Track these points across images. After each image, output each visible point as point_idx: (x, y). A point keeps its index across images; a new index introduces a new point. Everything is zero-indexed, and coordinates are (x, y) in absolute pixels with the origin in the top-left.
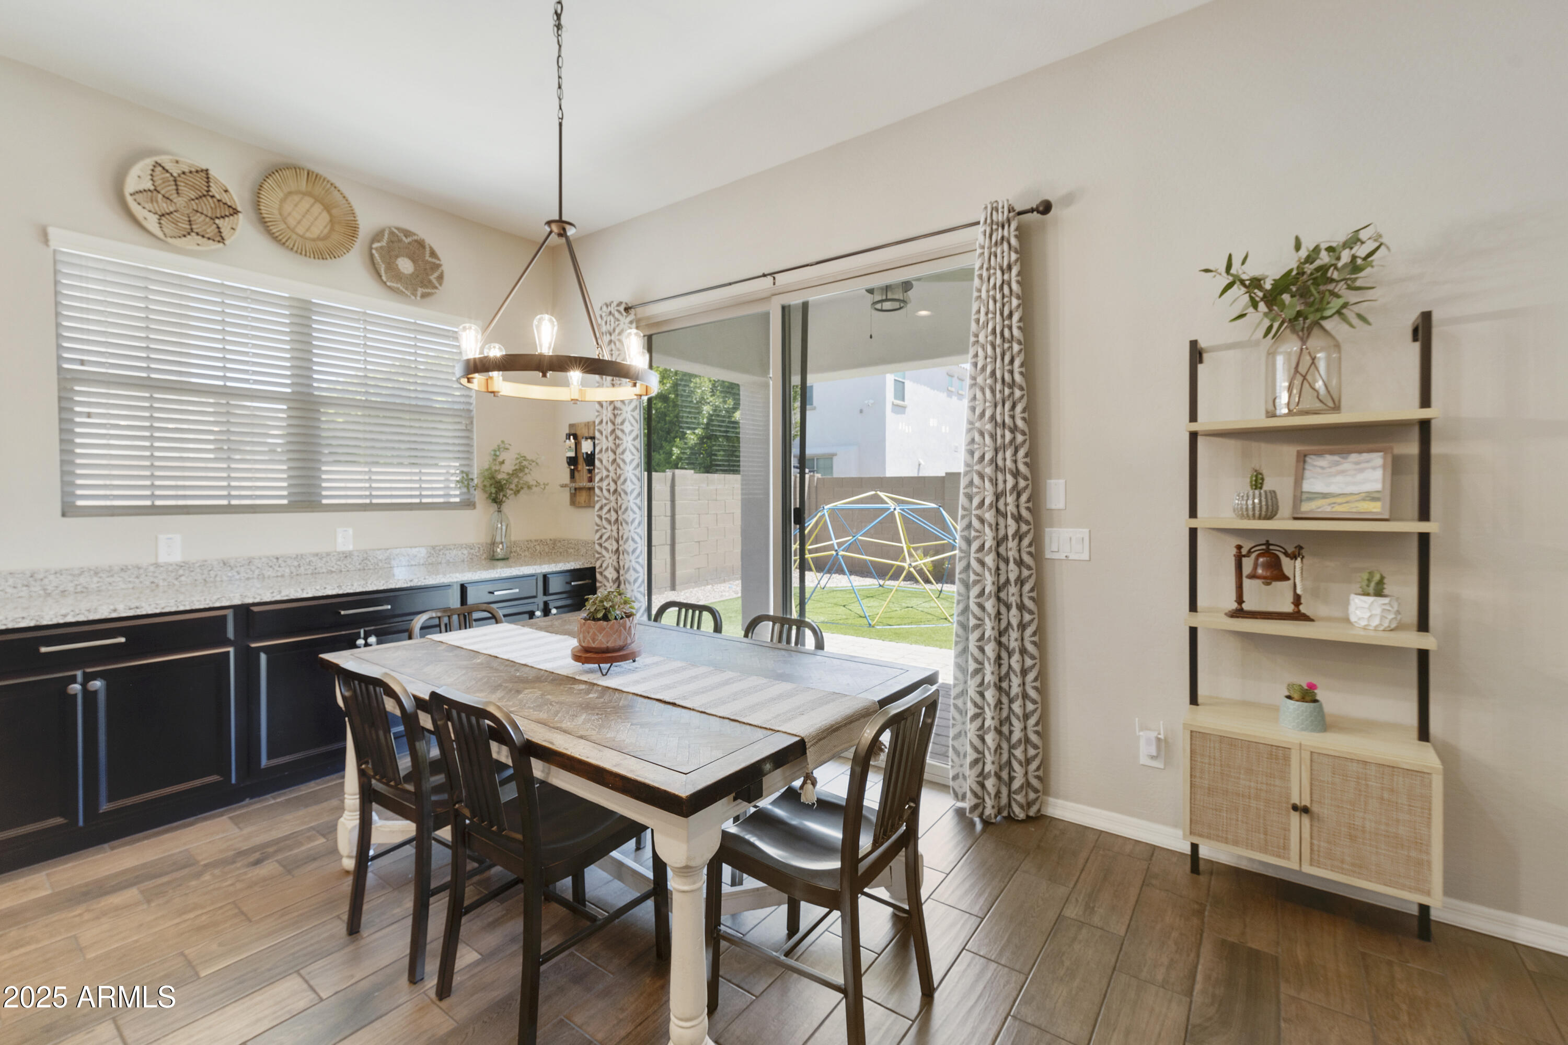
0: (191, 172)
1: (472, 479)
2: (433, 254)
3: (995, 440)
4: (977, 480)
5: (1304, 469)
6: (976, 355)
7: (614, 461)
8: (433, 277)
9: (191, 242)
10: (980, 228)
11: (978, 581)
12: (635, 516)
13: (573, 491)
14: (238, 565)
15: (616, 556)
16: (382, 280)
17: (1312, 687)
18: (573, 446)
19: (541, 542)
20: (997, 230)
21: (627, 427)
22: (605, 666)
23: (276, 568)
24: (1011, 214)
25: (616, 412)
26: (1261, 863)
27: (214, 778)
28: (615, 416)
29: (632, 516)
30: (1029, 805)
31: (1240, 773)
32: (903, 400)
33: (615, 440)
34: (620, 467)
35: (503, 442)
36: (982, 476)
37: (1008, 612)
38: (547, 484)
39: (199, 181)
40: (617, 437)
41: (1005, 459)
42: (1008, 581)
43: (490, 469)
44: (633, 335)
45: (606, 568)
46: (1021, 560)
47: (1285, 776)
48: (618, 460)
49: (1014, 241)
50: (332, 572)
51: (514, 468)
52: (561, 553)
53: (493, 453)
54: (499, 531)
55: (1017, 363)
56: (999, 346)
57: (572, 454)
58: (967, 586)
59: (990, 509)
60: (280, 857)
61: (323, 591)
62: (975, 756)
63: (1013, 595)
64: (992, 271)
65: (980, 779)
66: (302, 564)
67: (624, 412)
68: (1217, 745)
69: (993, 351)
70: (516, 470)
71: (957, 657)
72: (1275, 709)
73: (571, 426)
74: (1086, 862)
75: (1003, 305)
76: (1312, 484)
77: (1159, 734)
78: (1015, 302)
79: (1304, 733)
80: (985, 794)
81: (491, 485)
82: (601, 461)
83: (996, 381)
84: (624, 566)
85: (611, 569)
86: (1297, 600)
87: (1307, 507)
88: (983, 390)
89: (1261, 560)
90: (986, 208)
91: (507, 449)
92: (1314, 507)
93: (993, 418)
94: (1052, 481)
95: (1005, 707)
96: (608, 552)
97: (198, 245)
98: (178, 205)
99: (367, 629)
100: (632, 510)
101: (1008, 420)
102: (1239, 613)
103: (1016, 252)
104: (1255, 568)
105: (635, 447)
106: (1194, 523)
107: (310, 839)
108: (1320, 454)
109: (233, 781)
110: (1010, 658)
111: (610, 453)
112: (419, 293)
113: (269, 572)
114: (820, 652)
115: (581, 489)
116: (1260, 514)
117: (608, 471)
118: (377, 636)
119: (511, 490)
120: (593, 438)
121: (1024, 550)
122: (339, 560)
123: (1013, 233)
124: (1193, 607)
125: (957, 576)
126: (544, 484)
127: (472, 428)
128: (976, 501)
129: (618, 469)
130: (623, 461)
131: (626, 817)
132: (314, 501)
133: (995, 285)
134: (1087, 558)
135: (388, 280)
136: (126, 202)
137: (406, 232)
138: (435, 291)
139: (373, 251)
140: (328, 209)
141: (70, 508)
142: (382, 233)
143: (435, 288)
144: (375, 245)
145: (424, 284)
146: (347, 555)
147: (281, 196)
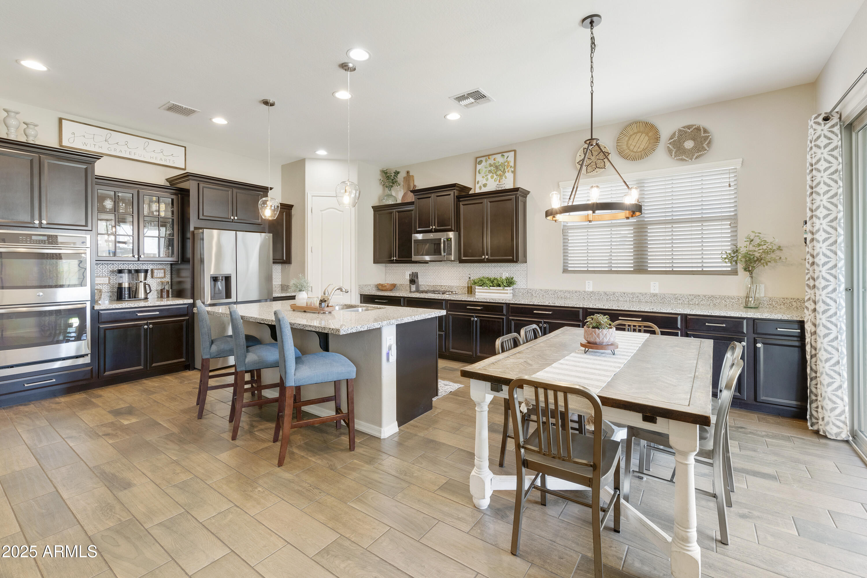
8: (705, 144)
16: (673, 158)
50: (647, 302)
66: (634, 297)
97: (597, 172)
98: (593, 160)
112: (695, 157)
122: (651, 297)
132: (644, 269)
135: (675, 157)
136: (576, 166)
137: (689, 127)
138: (705, 152)
139: (669, 145)
140: (647, 134)
141: (565, 271)
142: (674, 134)
143: (706, 150)
144: (670, 141)
145: (699, 150)
146: (655, 295)
147: (627, 139)
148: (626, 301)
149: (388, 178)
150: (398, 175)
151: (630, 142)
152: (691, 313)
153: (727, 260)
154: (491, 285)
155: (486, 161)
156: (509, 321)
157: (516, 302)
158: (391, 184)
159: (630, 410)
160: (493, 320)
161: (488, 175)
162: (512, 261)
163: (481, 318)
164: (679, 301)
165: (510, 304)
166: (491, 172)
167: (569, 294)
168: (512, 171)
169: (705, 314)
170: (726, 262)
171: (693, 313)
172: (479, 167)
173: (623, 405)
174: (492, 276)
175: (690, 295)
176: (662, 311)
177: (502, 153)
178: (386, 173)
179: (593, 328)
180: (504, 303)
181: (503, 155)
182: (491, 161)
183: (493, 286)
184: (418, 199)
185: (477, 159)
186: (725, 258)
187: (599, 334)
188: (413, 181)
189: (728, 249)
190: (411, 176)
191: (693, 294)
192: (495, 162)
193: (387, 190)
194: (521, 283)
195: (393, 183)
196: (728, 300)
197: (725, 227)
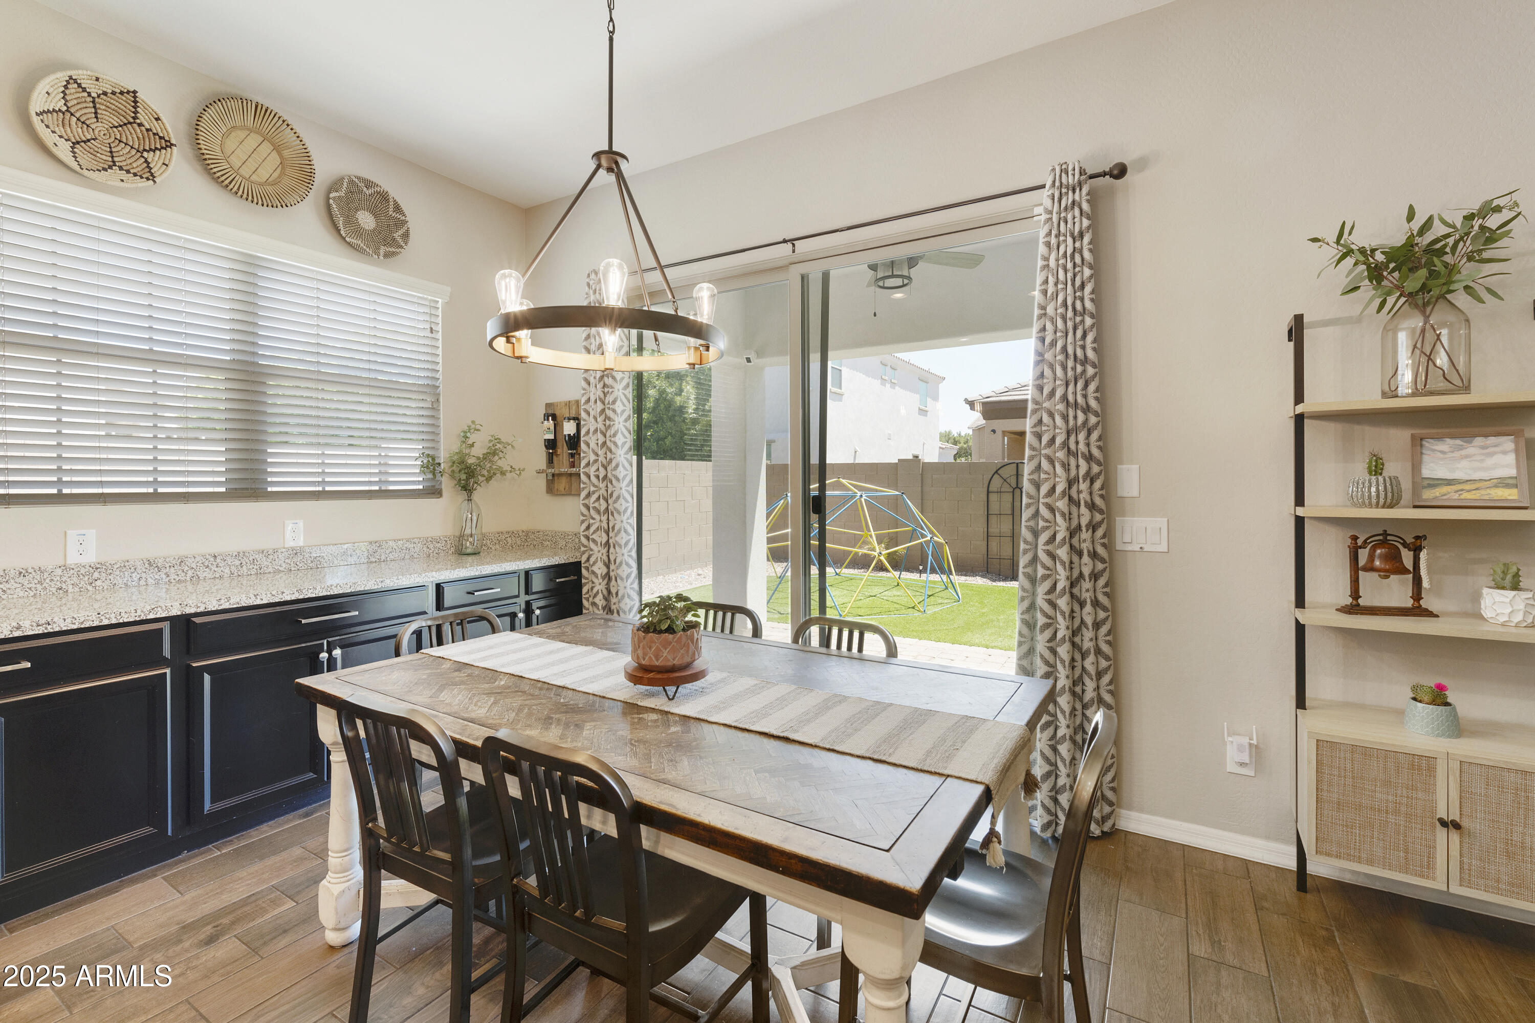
0: (114, 93)
1: (439, 464)
2: (397, 208)
3: (1067, 422)
4: (1045, 465)
5: (1422, 453)
6: (1044, 329)
7: (604, 443)
8: (397, 235)
9: (113, 177)
10: (1046, 192)
11: (1049, 576)
12: (628, 505)
13: (550, 478)
14: (167, 566)
15: (606, 549)
16: (341, 235)
17: (1441, 688)
18: (552, 428)
19: (512, 534)
20: (1067, 193)
21: (619, 407)
22: (671, 690)
23: (214, 568)
24: (1083, 177)
25: (606, 390)
26: (1366, 875)
27: (147, 830)
28: (605, 394)
29: (625, 505)
30: (1104, 819)
31: (1376, 785)
32: (840, 388)
33: (605, 421)
34: (611, 451)
35: (473, 422)
36: (1051, 461)
37: (1081, 609)
38: (524, 470)
39: (124, 103)
40: (608, 418)
41: (1077, 443)
42: (1081, 575)
43: (460, 452)
44: (705, 291)
45: (594, 563)
46: (1095, 552)
47: (1429, 788)
48: (608, 443)
49: (1085, 206)
50: (280, 571)
51: (485, 451)
52: (534, 546)
53: (462, 434)
54: (469, 524)
55: (1090, 338)
56: (1070, 319)
57: (551, 436)
58: (1033, 580)
59: (1063, 497)
60: (239, 930)
61: (280, 596)
62: (1047, 768)
63: (1087, 590)
64: (1062, 238)
65: (1053, 793)
66: (244, 563)
67: (616, 390)
68: (1348, 755)
69: (1064, 324)
70: (488, 453)
71: (1020, 659)
72: (1400, 713)
73: (548, 405)
74: (1185, 884)
75: (1075, 275)
76: (1433, 468)
77: (1252, 740)
78: (1087, 272)
79: (1441, 739)
80: (1058, 809)
81: (460, 471)
82: (588, 445)
83: (1067, 356)
84: (615, 560)
85: (600, 564)
86: (1417, 595)
87: (1428, 495)
88: (1052, 367)
89: (1379, 551)
90: (1054, 170)
91: (478, 430)
92: (1438, 494)
93: (1064, 398)
94: (1124, 466)
95: (1079, 713)
96: (597, 545)
97: (122, 181)
98: (96, 132)
99: (330, 639)
100: (624, 498)
101: (1080, 400)
102: (1354, 609)
103: (1088, 218)
104: (1371, 558)
105: (627, 428)
106: (1300, 512)
107: (275, 903)
108: (1439, 438)
109: (170, 833)
110: (1083, 659)
111: (600, 435)
112: (382, 252)
113: (208, 574)
114: (893, 660)
115: (560, 475)
116: (1385, 502)
117: (597, 455)
118: (341, 648)
119: (483, 476)
120: (577, 419)
121: (1098, 542)
122: (288, 558)
123: (1085, 198)
124: (1300, 602)
125: (1021, 570)
126: (519, 470)
127: (439, 406)
128: (1044, 489)
129: (608, 453)
130: (615, 444)
131: (723, 880)
132: (258, 489)
133: (1066, 252)
134: (1166, 551)
135: (347, 235)
137: (367, 183)
138: (397, 249)
139: (331, 201)
140: (277, 149)
142: (341, 182)
143: (399, 246)
144: (332, 192)
145: (387, 242)
147: (224, 130)
151: (230, 144)
164: (349, 558)
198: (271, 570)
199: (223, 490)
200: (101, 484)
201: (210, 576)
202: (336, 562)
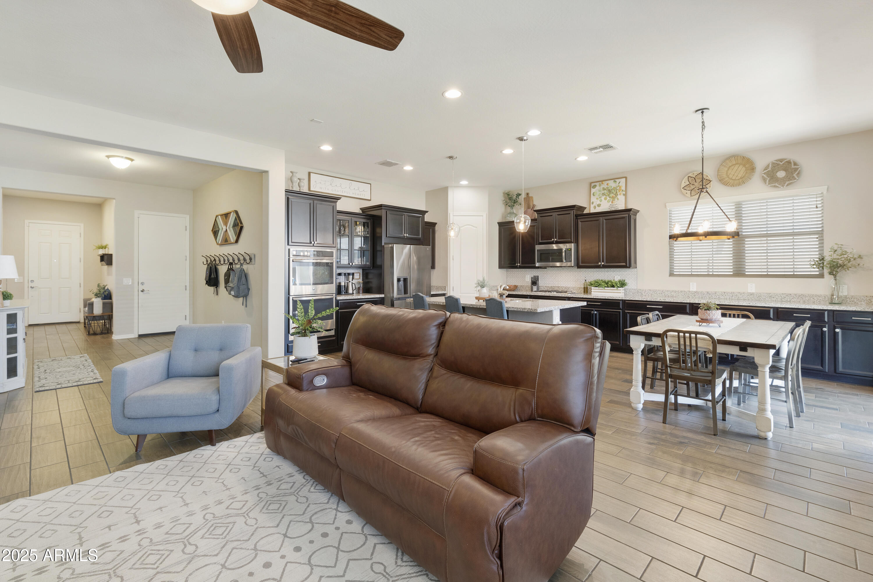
0: (698, 175)
2: (796, 164)
8: (795, 175)
23: (724, 296)
50: (745, 300)
66: (733, 296)
98: (696, 185)
112: (787, 184)
119: (843, 268)
122: (748, 296)
132: (742, 273)
135: (769, 184)
136: (681, 191)
137: (781, 161)
138: (795, 180)
139: (763, 175)
140: (744, 166)
141: (671, 274)
142: (768, 166)
143: (795, 179)
144: (765, 172)
145: (789, 179)
146: (752, 294)
147: (726, 169)
148: (726, 299)
149: (510, 199)
150: (520, 196)
151: (729, 172)
152: (781, 307)
153: (815, 266)
154: (606, 286)
155: (600, 185)
156: (625, 314)
157: (631, 299)
158: (513, 204)
159: (732, 345)
160: (611, 313)
161: (601, 197)
162: (625, 267)
163: (600, 312)
164: (773, 299)
165: (626, 300)
166: (605, 195)
167: (675, 294)
168: (623, 194)
169: (793, 307)
170: (814, 268)
171: (783, 307)
172: (593, 190)
173: (728, 343)
174: (607, 279)
175: (783, 294)
176: (757, 305)
177: (614, 180)
178: (509, 195)
179: (705, 310)
180: (620, 300)
181: (615, 181)
182: (604, 185)
183: (607, 287)
184: (541, 217)
185: (592, 184)
186: (813, 265)
187: (709, 314)
188: (533, 201)
189: (816, 256)
190: (530, 197)
191: (785, 293)
192: (608, 186)
193: (509, 209)
194: (631, 285)
195: (514, 203)
196: (816, 298)
197: (814, 241)
198: (742, 299)
199: (732, 273)
200: (697, 272)
201: (723, 298)
202: (767, 299)
